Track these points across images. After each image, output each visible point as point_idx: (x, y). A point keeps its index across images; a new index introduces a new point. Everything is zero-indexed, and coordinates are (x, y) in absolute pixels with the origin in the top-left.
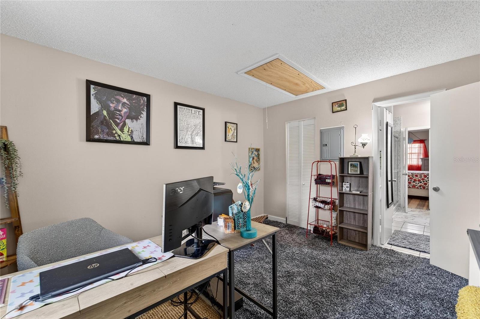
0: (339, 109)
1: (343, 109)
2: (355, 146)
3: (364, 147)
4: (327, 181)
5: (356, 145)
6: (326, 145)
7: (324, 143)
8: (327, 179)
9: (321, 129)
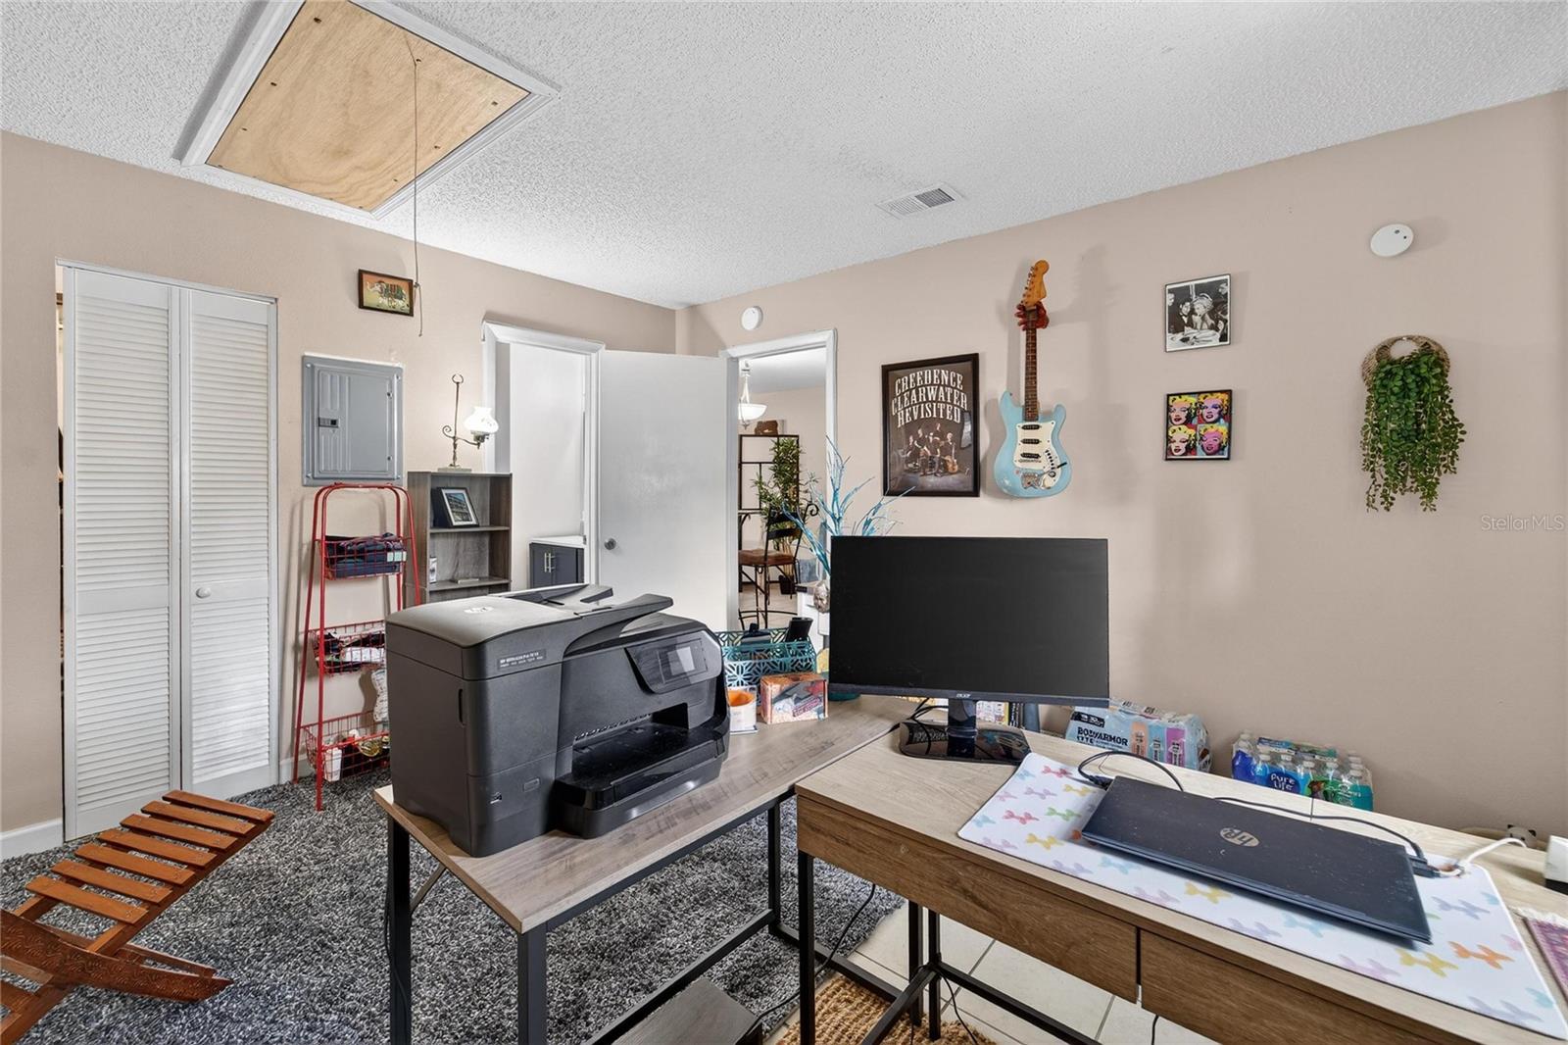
0: (384, 302)
1: (398, 309)
2: (454, 438)
3: (479, 444)
4: (390, 557)
5: (457, 436)
6: (334, 422)
7: (326, 414)
8: (389, 550)
9: (307, 354)
